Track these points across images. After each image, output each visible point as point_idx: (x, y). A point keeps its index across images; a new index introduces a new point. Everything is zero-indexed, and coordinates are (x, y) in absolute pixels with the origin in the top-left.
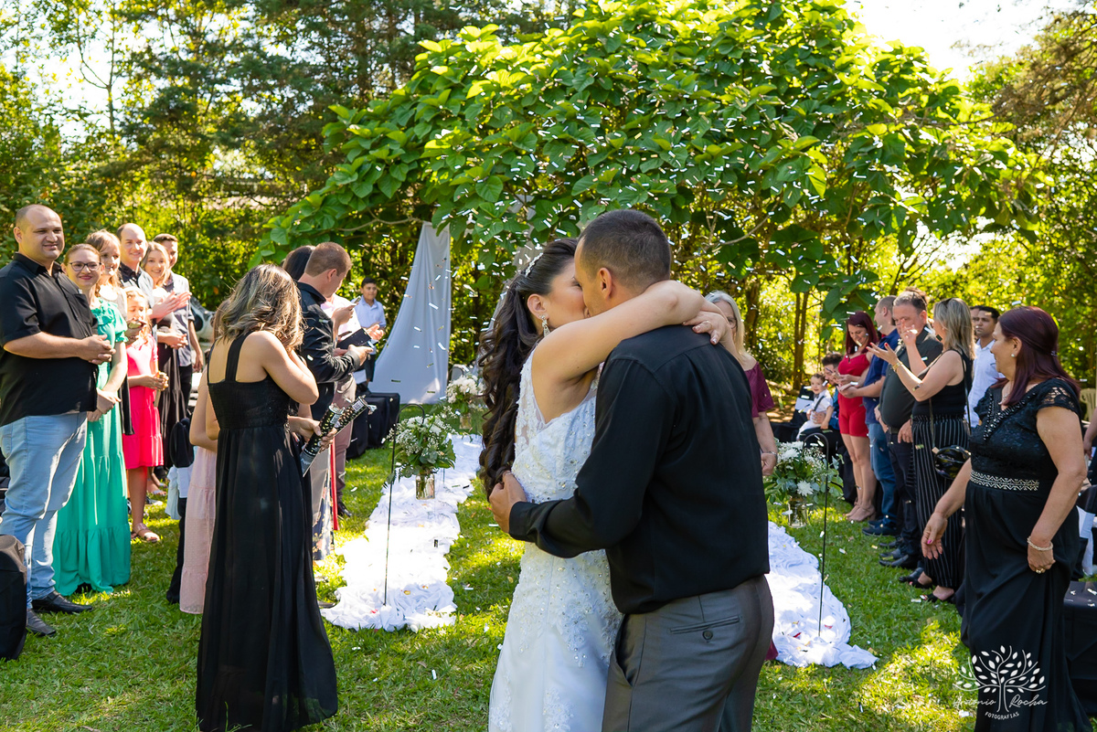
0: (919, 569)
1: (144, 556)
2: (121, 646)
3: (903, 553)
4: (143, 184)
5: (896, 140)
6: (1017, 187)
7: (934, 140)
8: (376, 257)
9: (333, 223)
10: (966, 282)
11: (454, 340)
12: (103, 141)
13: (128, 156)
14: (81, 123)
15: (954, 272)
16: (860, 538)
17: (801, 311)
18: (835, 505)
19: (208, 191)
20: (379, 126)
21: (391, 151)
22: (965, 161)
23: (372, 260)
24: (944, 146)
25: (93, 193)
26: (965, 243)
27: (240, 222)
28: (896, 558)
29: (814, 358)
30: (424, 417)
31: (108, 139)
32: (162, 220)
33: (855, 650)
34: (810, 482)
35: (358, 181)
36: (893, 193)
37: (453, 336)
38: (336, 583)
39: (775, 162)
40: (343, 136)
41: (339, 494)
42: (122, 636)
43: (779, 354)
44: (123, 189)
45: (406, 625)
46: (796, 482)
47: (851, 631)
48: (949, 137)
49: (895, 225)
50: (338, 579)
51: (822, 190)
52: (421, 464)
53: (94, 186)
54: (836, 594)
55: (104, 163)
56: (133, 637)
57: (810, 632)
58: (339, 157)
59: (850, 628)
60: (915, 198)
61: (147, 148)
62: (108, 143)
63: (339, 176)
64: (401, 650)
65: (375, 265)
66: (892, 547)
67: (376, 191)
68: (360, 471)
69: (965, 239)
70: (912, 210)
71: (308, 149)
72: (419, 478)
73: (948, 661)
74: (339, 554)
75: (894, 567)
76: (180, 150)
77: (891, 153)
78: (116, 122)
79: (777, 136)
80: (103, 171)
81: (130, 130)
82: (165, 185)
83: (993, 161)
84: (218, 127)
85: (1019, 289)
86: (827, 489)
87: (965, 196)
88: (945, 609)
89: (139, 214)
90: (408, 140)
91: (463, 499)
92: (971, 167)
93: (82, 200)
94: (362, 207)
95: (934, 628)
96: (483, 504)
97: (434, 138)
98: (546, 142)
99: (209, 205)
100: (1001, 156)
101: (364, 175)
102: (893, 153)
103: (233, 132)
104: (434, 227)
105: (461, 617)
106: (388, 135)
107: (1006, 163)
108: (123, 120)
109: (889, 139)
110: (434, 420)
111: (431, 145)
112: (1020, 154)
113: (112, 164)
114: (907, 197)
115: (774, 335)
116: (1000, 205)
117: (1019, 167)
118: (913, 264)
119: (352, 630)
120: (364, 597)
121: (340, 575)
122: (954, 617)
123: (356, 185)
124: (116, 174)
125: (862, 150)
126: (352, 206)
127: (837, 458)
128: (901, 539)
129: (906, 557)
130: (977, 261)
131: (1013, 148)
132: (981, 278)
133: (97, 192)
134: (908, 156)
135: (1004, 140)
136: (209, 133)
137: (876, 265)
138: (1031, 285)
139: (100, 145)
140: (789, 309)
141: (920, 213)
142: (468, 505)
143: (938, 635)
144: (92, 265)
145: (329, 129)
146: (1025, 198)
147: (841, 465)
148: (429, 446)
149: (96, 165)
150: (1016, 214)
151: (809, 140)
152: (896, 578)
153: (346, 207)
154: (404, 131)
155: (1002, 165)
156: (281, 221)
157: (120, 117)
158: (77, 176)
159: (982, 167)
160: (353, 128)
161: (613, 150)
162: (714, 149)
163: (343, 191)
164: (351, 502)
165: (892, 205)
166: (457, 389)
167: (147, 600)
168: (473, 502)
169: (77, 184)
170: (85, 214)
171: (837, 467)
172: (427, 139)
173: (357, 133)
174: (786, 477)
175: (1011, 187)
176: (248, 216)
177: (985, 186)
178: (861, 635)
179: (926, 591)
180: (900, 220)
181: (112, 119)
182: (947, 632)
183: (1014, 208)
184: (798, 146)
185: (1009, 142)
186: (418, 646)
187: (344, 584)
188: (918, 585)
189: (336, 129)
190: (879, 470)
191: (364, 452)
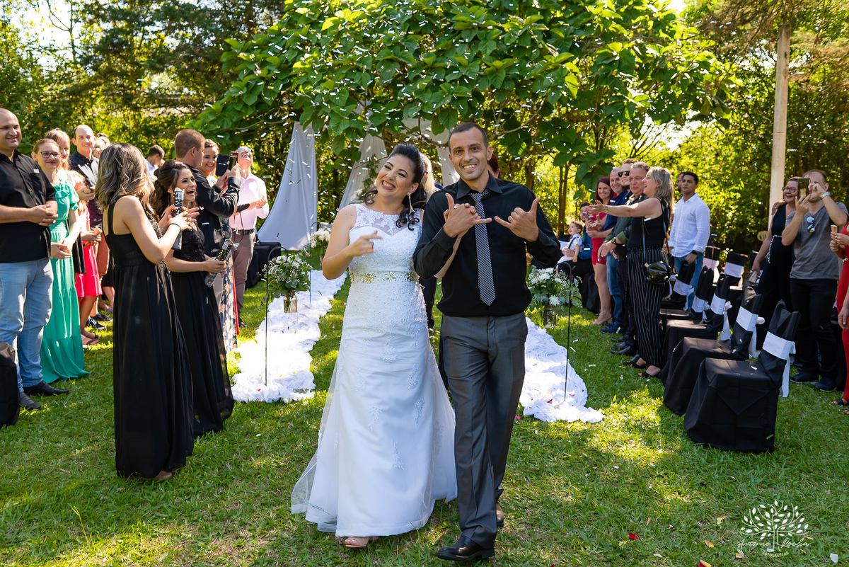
0: (637, 356)
1: (103, 356)
2: (86, 416)
3: (627, 345)
4: (99, 100)
5: (629, 54)
6: (715, 86)
7: (656, 54)
8: (264, 149)
9: (230, 124)
10: (680, 157)
11: (320, 205)
12: (69, 69)
13: (87, 80)
14: (51, 56)
15: (671, 151)
16: (598, 336)
17: (563, 181)
18: (582, 314)
19: (144, 104)
20: (260, 53)
21: (269, 71)
22: (679, 69)
23: (261, 150)
24: (664, 58)
25: (63, 106)
26: (679, 129)
27: (168, 126)
28: (622, 349)
29: (573, 214)
30: (288, 256)
31: (72, 68)
32: (114, 125)
33: (589, 411)
34: (558, 296)
35: (247, 93)
36: (626, 93)
37: (320, 203)
38: (234, 371)
39: (542, 73)
40: (235, 61)
41: (239, 312)
42: (86, 409)
43: (549, 211)
44: (85, 104)
45: (280, 398)
46: (548, 296)
47: (588, 398)
48: (668, 51)
49: (627, 116)
50: (235, 368)
51: (575, 92)
52: (286, 289)
53: (64, 102)
54: (579, 373)
55: (69, 85)
56: (94, 409)
57: (559, 399)
58: (234, 77)
59: (587, 396)
60: (642, 96)
61: (99, 73)
62: (72, 71)
63: (235, 90)
64: (276, 415)
65: (263, 153)
66: (620, 341)
67: (260, 101)
68: (253, 296)
69: (679, 126)
70: (640, 105)
71: (213, 72)
72: (286, 298)
73: (654, 417)
74: (236, 352)
75: (620, 354)
76: (123, 74)
77: (625, 63)
78: (77, 55)
79: (543, 53)
80: (69, 90)
81: (86, 61)
82: (114, 100)
83: (699, 68)
84: (149, 57)
85: (717, 162)
86: (571, 301)
87: (678, 94)
88: (654, 382)
89: (98, 121)
90: (281, 63)
91: (324, 314)
92: (683, 73)
93: (56, 112)
94: (251, 112)
95: (645, 395)
96: (337, 317)
97: (299, 60)
98: (379, 61)
99: (145, 114)
100: (705, 65)
101: (251, 89)
102: (626, 64)
103: (159, 60)
104: (301, 124)
105: (318, 393)
106: (267, 59)
107: (708, 70)
108: (81, 54)
109: (625, 53)
110: (294, 258)
111: (297, 65)
112: (719, 63)
113: (76, 85)
114: (636, 95)
115: (545, 198)
116: (703, 101)
117: (717, 72)
118: (642, 145)
119: (244, 402)
120: (252, 380)
121: (237, 366)
122: (660, 388)
123: (245, 96)
124: (79, 93)
125: (604, 62)
126: (243, 111)
127: (577, 279)
128: (626, 336)
129: (629, 348)
130: (687, 142)
131: (714, 59)
132: (691, 154)
133: (67, 105)
134: (638, 66)
135: (707, 53)
136: (142, 61)
137: (616, 147)
138: (725, 159)
139: (66, 72)
140: (555, 179)
141: (645, 107)
142: (327, 317)
143: (648, 399)
144: (55, 154)
145: (226, 56)
146: (722, 95)
147: (580, 284)
148: (291, 275)
149: (64, 87)
150: (714, 107)
151: (566, 55)
152: (621, 362)
153: (239, 112)
154: (278, 57)
155: (706, 71)
156: (194, 123)
157: (80, 52)
158: (52, 95)
159: (691, 73)
160: (242, 55)
161: (426, 66)
162: (498, 63)
163: (237, 101)
164: (247, 317)
165: (625, 101)
166: (317, 238)
167: (104, 385)
168: (331, 316)
169: (52, 101)
170: (59, 122)
171: (577, 285)
172: (294, 61)
173: (245, 59)
174: (541, 293)
175: (711, 87)
176: (173, 121)
177: (692, 87)
178: (595, 400)
179: (641, 370)
180: (631, 113)
181: (74, 53)
182: (654, 398)
183: (713, 102)
184: (558, 60)
185: (711, 54)
186: (288, 412)
187: (239, 372)
188: (636, 366)
189: (230, 56)
190: (613, 288)
191: (256, 283)
